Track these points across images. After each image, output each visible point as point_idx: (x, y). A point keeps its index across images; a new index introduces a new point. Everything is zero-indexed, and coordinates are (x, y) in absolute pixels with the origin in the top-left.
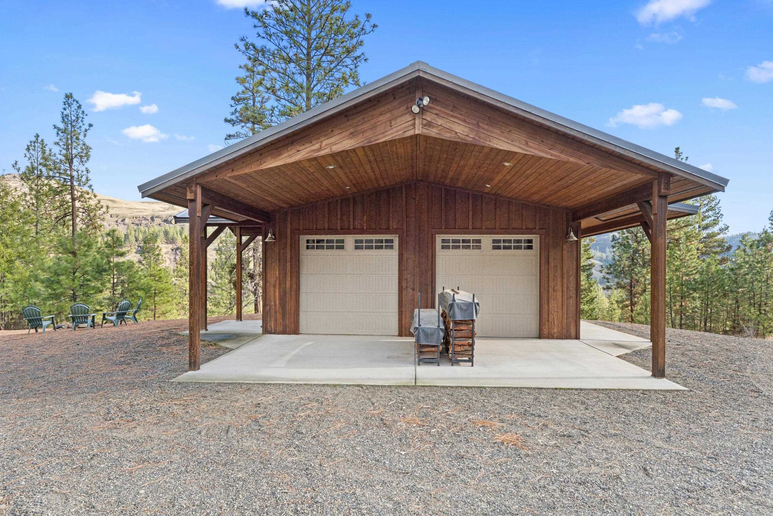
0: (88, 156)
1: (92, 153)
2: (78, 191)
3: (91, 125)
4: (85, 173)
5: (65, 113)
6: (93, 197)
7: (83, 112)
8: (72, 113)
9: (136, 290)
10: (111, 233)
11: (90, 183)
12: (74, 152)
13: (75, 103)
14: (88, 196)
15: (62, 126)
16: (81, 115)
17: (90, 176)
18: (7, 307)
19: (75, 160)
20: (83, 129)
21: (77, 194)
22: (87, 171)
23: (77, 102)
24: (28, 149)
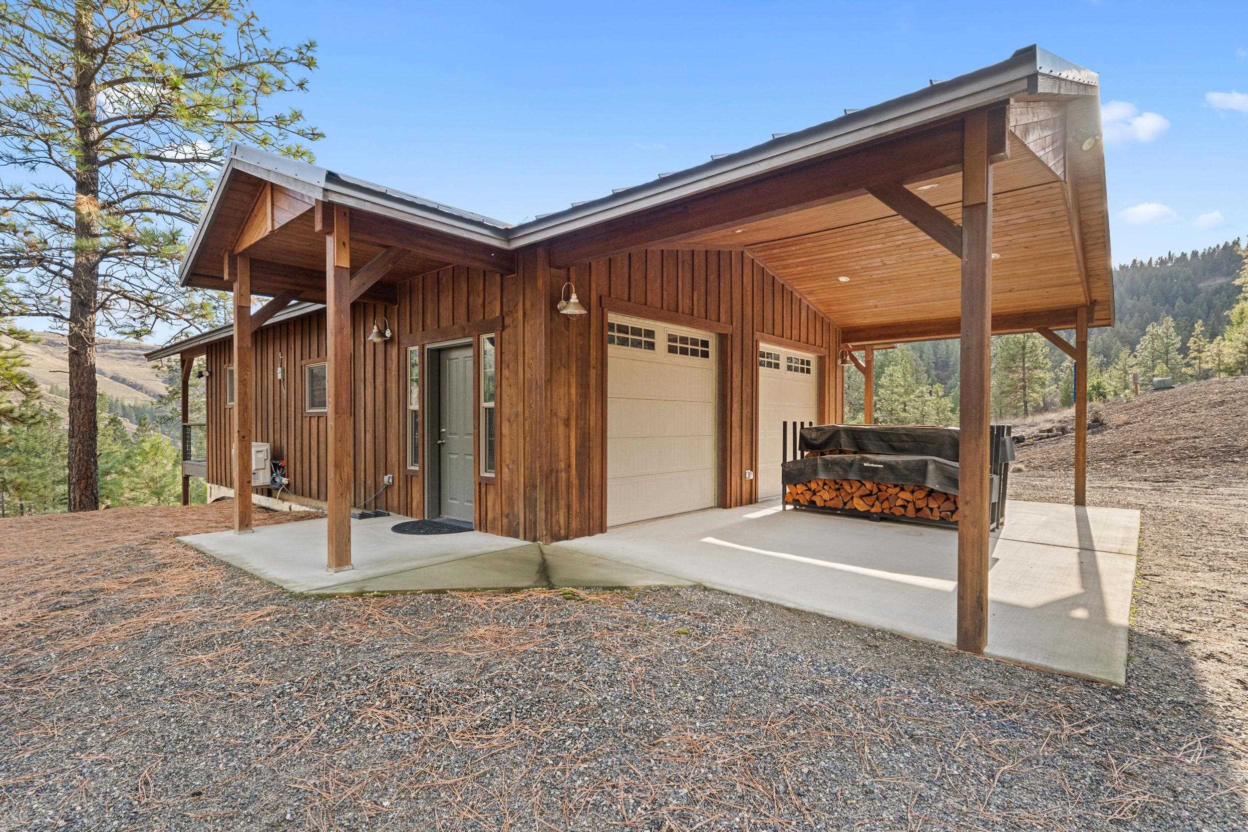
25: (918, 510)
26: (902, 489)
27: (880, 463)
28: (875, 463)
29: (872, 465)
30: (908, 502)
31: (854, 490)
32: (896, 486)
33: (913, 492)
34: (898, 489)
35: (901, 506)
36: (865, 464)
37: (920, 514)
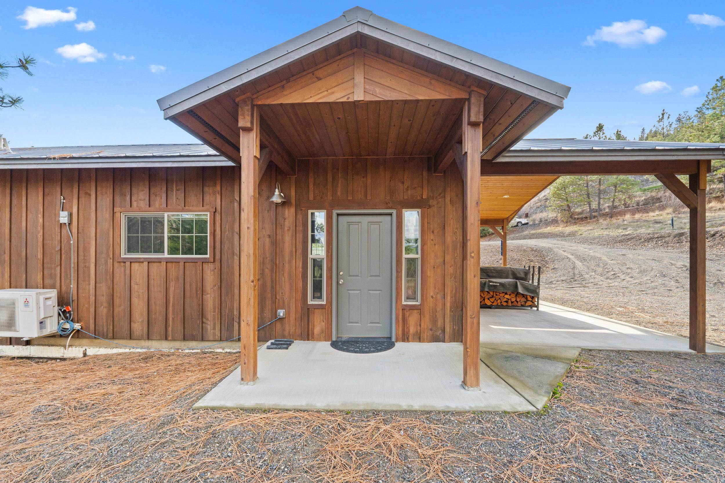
25: (512, 302)
26: (506, 294)
27: (498, 283)
28: (496, 283)
29: (494, 284)
30: (508, 299)
31: (485, 295)
32: (503, 293)
33: (510, 295)
34: (504, 294)
35: (505, 301)
36: (490, 284)
37: (513, 304)
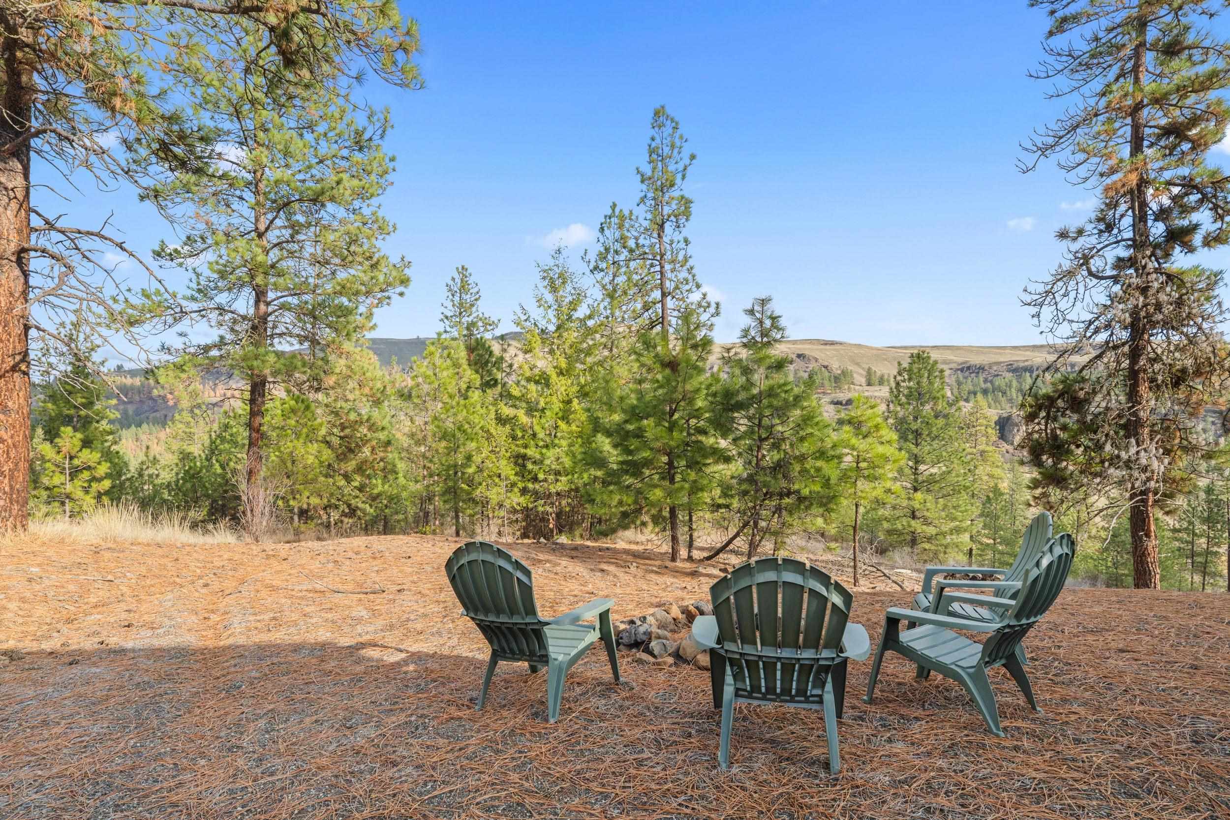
0: (687, 214)
1: (694, 208)
2: (671, 280)
3: (693, 157)
4: (682, 245)
5: (654, 145)
6: (694, 289)
7: (681, 137)
8: (664, 141)
9: (816, 459)
10: (757, 308)
11: (691, 262)
12: (667, 210)
13: (669, 122)
14: (687, 287)
15: (647, 170)
16: (678, 144)
17: (690, 250)
18: (559, 484)
19: (667, 226)
20: (681, 167)
21: (669, 285)
22: (686, 241)
23: (672, 120)
24: (602, 230)
